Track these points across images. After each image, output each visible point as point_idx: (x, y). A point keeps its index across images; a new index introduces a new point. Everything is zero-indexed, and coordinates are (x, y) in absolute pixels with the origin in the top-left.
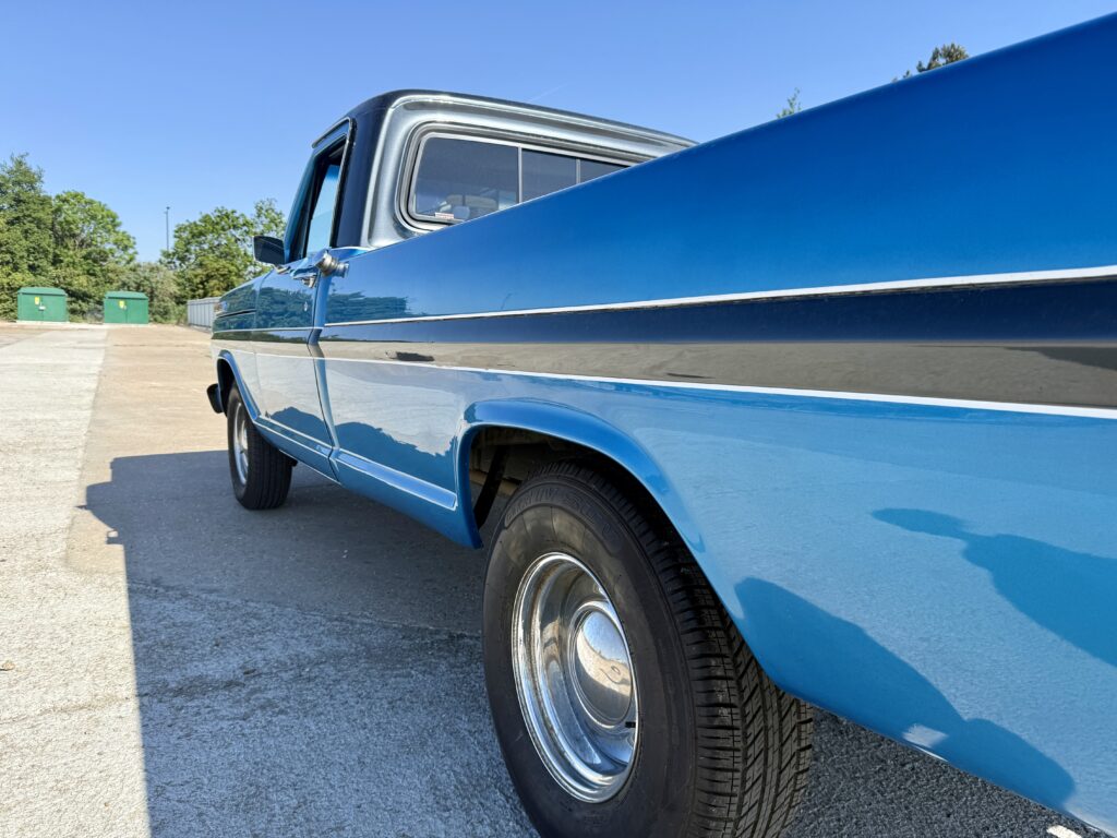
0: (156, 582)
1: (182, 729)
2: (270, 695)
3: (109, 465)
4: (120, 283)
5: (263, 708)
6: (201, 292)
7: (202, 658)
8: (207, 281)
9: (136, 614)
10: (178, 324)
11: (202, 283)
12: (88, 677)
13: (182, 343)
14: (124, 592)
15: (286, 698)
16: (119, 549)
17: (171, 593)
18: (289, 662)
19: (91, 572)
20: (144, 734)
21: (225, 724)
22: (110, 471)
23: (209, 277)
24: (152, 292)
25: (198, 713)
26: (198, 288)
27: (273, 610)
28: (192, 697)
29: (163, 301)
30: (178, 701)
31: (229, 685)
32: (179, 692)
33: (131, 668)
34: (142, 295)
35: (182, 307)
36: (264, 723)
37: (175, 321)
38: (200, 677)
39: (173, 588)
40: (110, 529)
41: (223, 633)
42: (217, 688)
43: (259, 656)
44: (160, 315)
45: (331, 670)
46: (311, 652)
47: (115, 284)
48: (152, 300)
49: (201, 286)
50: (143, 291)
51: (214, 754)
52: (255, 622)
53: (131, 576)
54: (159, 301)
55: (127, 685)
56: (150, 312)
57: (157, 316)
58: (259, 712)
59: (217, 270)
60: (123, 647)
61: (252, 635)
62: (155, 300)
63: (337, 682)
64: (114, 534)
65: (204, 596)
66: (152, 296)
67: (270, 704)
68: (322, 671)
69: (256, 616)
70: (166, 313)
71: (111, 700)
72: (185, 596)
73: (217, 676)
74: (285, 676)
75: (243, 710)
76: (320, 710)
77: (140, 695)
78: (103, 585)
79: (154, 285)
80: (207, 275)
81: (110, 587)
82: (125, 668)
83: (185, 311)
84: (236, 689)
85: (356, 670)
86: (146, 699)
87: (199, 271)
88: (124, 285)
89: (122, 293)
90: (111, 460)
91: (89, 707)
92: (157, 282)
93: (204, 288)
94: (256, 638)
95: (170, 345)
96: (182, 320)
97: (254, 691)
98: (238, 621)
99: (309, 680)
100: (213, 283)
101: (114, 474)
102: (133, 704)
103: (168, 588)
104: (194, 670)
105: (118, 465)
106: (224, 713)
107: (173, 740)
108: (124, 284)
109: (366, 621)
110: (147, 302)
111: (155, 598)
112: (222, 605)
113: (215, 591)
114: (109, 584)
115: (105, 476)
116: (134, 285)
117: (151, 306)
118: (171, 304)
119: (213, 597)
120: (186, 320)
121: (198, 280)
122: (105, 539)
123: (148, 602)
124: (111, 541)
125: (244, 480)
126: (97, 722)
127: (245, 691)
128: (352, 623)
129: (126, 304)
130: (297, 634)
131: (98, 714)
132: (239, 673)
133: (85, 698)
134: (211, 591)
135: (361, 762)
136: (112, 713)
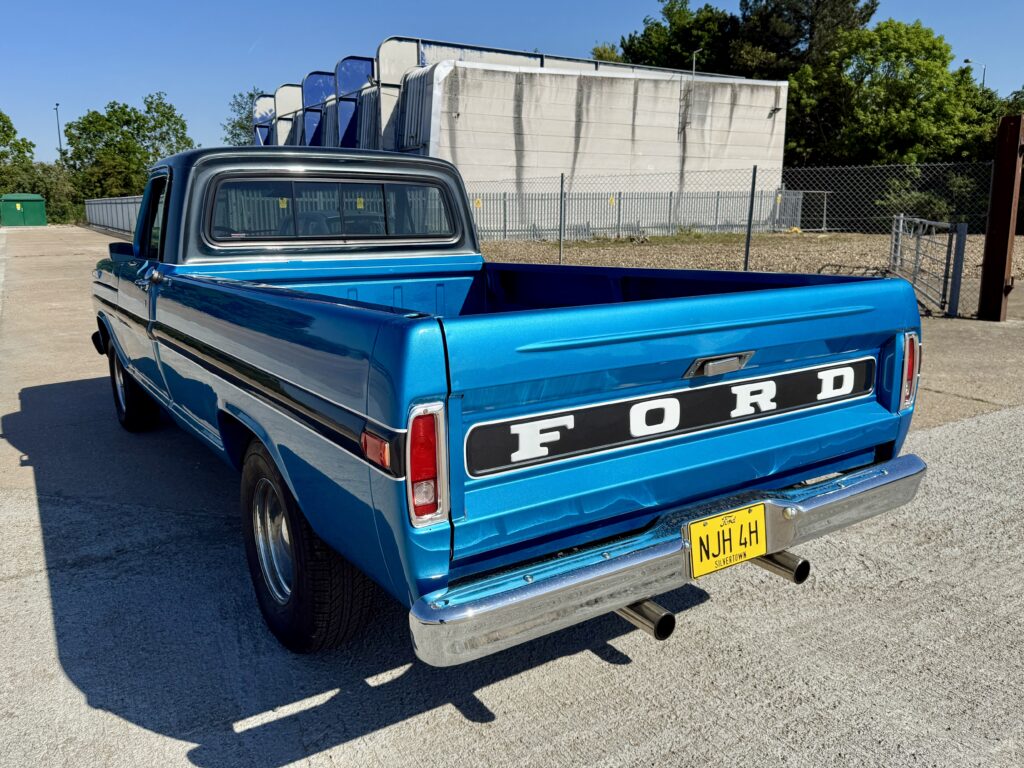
0: (58, 494)
1: (75, 586)
2: (132, 564)
3: (17, 396)
4: (15, 185)
5: (126, 571)
6: (99, 190)
7: (89, 544)
8: (104, 179)
9: (45, 517)
10: (76, 224)
11: (99, 181)
12: (15, 560)
13: (80, 249)
14: (35, 502)
15: (142, 565)
16: (30, 469)
17: (69, 501)
18: (146, 543)
19: (11, 489)
20: (51, 590)
21: (101, 582)
22: (18, 402)
23: (106, 175)
24: (47, 193)
25: (85, 577)
26: (96, 187)
27: (140, 509)
28: (82, 568)
29: (60, 201)
30: (73, 571)
31: (106, 559)
32: (74, 565)
33: (42, 553)
34: (37, 197)
35: (79, 206)
36: (126, 580)
37: (74, 221)
38: (87, 556)
39: (70, 497)
40: (21, 454)
41: (103, 527)
42: (97, 562)
43: (127, 540)
44: (58, 216)
45: (173, 548)
46: (162, 536)
47: (10, 187)
48: (48, 201)
49: (98, 185)
50: (38, 193)
51: (95, 598)
52: (127, 519)
53: (40, 490)
54: (55, 201)
55: (40, 563)
56: (48, 212)
57: (55, 217)
58: (123, 575)
59: (115, 167)
60: (36, 539)
61: (124, 527)
62: (51, 200)
63: (176, 554)
64: (25, 458)
65: (92, 502)
66: (47, 195)
67: (131, 569)
68: (167, 547)
69: (128, 514)
70: (64, 213)
71: (30, 572)
72: (78, 503)
73: (99, 554)
74: (143, 552)
75: (114, 574)
76: (162, 571)
77: (48, 569)
78: (20, 498)
79: (49, 186)
80: (104, 173)
81: (26, 499)
82: (38, 553)
83: (83, 210)
84: (110, 562)
85: (189, 546)
86: (52, 571)
87: (96, 169)
88: (20, 187)
89: (17, 196)
90: (19, 391)
91: (17, 577)
92: (52, 183)
93: (101, 186)
94: (126, 529)
95: (68, 253)
96: (83, 221)
97: (122, 562)
98: (116, 518)
99: (158, 553)
100: (110, 181)
101: (23, 404)
102: (44, 574)
103: (66, 498)
104: (83, 552)
105: (27, 395)
106: (101, 576)
107: (69, 592)
108: (19, 185)
109: (203, 514)
110: (43, 203)
111: (58, 505)
112: (105, 508)
113: (100, 498)
114: (25, 496)
115: (15, 406)
116: (28, 186)
117: (47, 206)
118: (68, 204)
119: (99, 502)
120: (85, 219)
121: (94, 179)
122: (19, 462)
123: (53, 508)
124: (24, 464)
125: (124, 408)
126: (23, 586)
127: (116, 563)
128: (194, 516)
129: (22, 206)
130: (154, 525)
131: (23, 580)
132: (113, 552)
133: (14, 572)
134: (97, 498)
135: (182, 598)
136: (32, 579)
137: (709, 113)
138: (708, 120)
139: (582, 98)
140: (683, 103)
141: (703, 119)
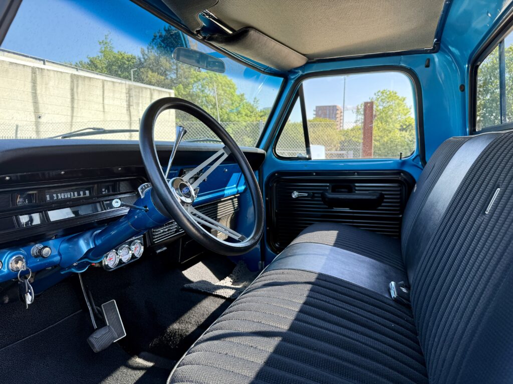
137: (141, 102)
138: (141, 105)
139: (73, 86)
140: (128, 95)
141: (138, 104)
